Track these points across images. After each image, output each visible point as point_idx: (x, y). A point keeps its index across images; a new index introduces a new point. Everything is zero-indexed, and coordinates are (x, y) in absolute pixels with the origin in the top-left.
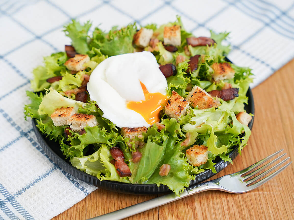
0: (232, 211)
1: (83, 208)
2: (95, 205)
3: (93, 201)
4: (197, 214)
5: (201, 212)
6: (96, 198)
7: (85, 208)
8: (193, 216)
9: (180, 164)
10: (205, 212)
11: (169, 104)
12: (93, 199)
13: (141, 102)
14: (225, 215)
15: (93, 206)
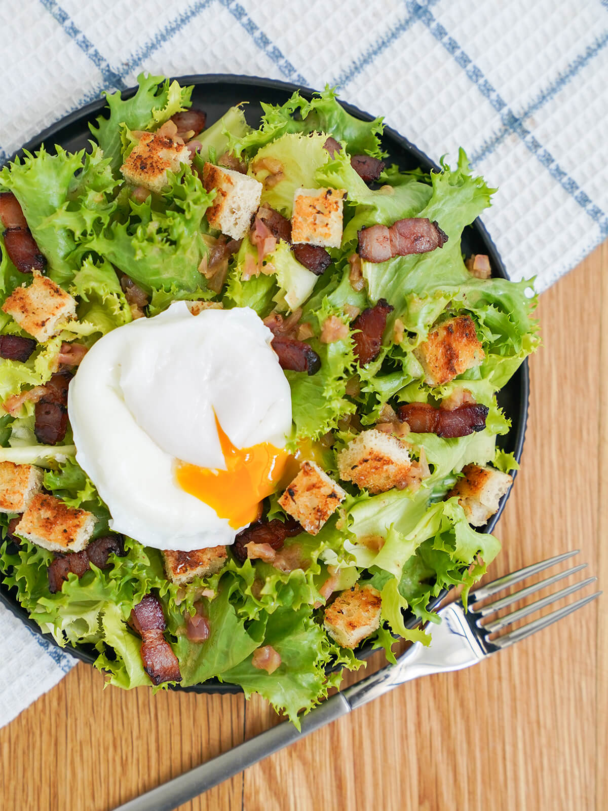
0: (425, 728)
1: (59, 704)
2: (90, 695)
3: (84, 683)
4: (338, 733)
5: (350, 727)
6: (92, 673)
7: (63, 703)
8: (328, 738)
9: (306, 649)
10: (360, 727)
11: (289, 496)
12: (84, 675)
13: (216, 473)
14: (407, 739)
15: (84, 697)
